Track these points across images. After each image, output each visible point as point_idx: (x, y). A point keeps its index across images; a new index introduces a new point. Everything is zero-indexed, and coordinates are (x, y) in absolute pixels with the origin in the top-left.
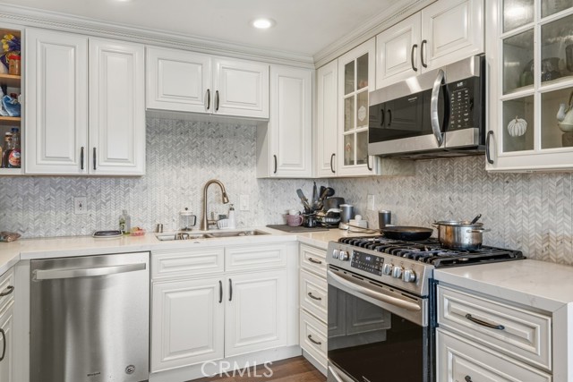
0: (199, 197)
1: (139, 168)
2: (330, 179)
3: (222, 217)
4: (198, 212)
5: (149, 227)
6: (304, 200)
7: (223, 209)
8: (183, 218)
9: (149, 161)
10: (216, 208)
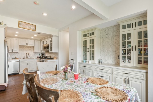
0: (26, 55)
1: (18, 51)
2: (43, 53)
3: (29, 57)
4: (25, 56)
5: (19, 58)
6: (40, 55)
7: (29, 56)
8: (23, 57)
9: (19, 51)
10: (28, 56)
